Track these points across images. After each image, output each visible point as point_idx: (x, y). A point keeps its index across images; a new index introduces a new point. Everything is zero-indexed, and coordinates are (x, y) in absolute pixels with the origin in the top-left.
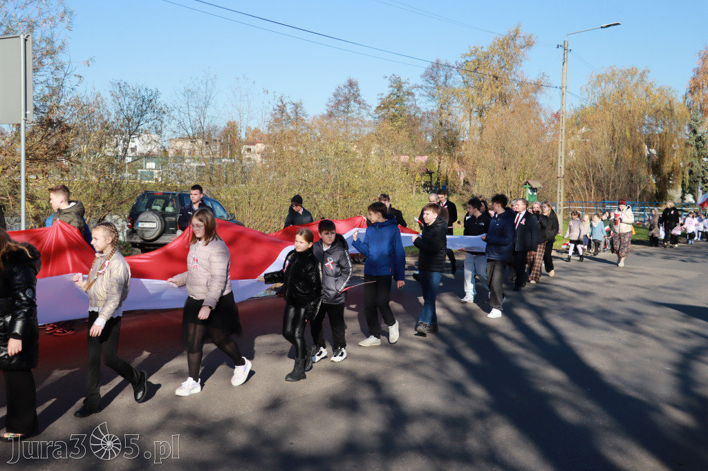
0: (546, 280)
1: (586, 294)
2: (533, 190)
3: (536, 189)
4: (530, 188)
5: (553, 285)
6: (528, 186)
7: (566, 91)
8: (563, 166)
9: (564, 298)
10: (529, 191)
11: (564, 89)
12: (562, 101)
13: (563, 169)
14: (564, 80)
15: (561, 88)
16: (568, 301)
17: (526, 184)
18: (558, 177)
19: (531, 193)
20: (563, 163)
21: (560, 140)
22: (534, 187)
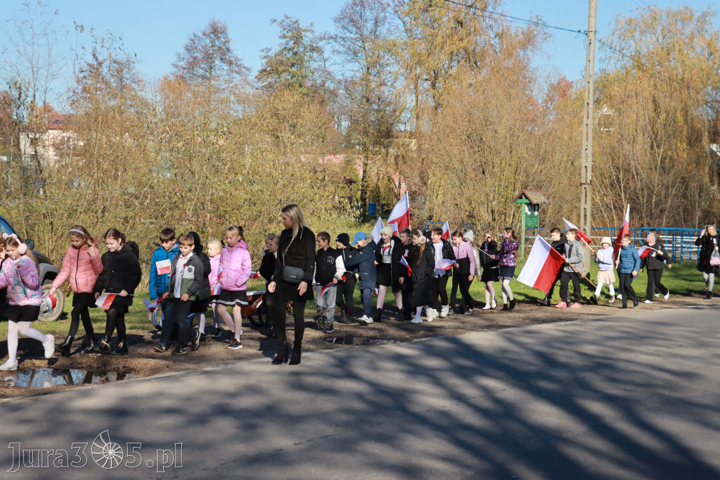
0: (607, 352)
1: (688, 375)
2: (533, 206)
3: (538, 205)
4: (528, 204)
5: (622, 360)
6: (524, 200)
7: (595, 39)
8: (589, 165)
9: (656, 382)
10: (526, 209)
11: (592, 34)
12: (588, 54)
13: (589, 170)
14: (593, 19)
15: (587, 33)
16: (664, 387)
17: (521, 198)
18: (581, 184)
19: (529, 213)
20: (590, 159)
21: (585, 121)
22: (535, 201)
